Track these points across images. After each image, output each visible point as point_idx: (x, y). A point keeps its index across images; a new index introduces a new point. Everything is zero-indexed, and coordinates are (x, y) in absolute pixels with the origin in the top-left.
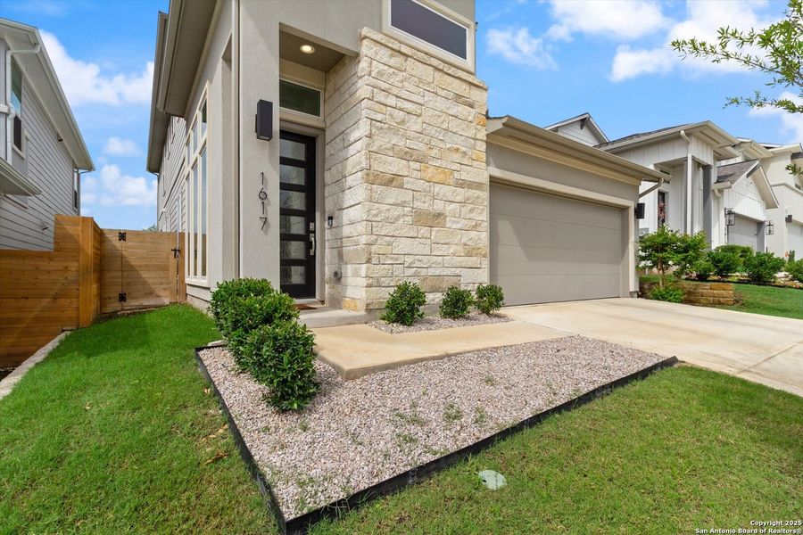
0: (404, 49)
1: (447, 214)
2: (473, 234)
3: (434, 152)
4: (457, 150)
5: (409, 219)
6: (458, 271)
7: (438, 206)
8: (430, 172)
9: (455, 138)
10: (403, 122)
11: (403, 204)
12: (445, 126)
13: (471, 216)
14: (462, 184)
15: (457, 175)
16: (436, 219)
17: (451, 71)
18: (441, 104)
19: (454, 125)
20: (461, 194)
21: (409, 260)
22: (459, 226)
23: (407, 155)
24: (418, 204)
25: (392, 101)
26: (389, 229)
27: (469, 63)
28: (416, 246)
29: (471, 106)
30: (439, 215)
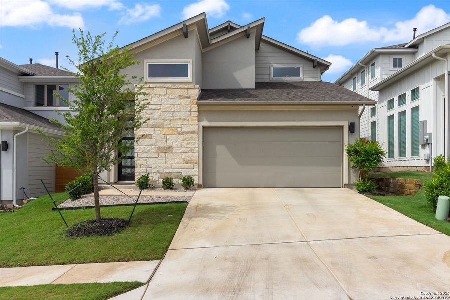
0: (152, 86)
1: (174, 147)
2: (189, 154)
3: (168, 122)
4: (180, 119)
5: (155, 151)
6: (180, 171)
7: (169, 144)
8: (165, 131)
9: (179, 114)
10: (152, 114)
11: (152, 145)
12: (173, 110)
13: (188, 146)
14: (183, 133)
15: (180, 130)
16: (169, 149)
17: (177, 86)
18: (170, 102)
19: (178, 109)
20: (182, 137)
21: (154, 166)
22: (181, 151)
23: (154, 126)
24: (158, 144)
26: (145, 155)
27: (190, 78)
28: (158, 161)
29: (189, 98)
30: (170, 148)
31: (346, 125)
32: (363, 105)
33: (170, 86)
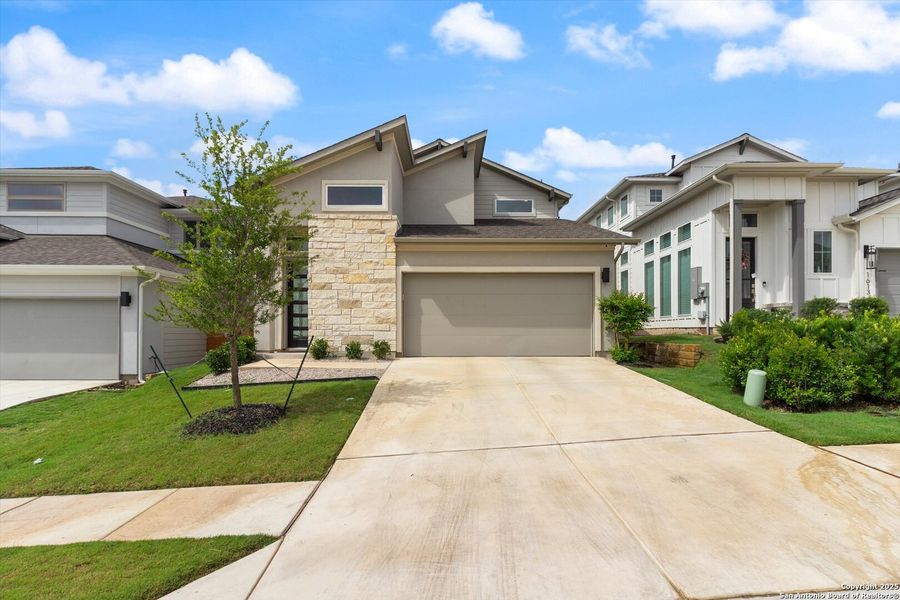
0: (332, 216)
1: (363, 300)
2: (383, 310)
3: (354, 266)
4: (371, 262)
5: (336, 305)
6: (371, 333)
7: (356, 296)
8: (350, 278)
9: (369, 255)
10: (332, 255)
11: (331, 298)
12: (362, 250)
13: (382, 299)
14: (375, 281)
15: (371, 277)
16: (355, 303)
17: (367, 216)
18: (358, 238)
19: (368, 248)
20: (374, 287)
21: (335, 327)
22: (372, 306)
23: (335, 271)
24: (340, 297)
25: (324, 245)
26: (323, 311)
27: (384, 206)
28: (341, 320)
29: (383, 233)
30: (357, 301)
31: (597, 271)
32: (620, 243)
33: (356, 216)
